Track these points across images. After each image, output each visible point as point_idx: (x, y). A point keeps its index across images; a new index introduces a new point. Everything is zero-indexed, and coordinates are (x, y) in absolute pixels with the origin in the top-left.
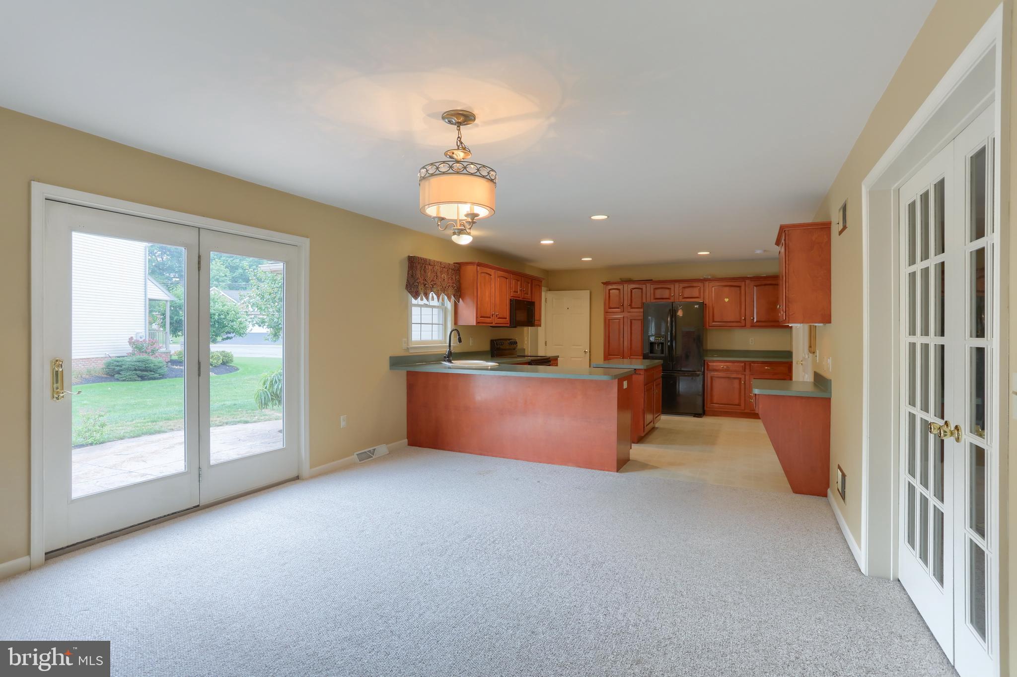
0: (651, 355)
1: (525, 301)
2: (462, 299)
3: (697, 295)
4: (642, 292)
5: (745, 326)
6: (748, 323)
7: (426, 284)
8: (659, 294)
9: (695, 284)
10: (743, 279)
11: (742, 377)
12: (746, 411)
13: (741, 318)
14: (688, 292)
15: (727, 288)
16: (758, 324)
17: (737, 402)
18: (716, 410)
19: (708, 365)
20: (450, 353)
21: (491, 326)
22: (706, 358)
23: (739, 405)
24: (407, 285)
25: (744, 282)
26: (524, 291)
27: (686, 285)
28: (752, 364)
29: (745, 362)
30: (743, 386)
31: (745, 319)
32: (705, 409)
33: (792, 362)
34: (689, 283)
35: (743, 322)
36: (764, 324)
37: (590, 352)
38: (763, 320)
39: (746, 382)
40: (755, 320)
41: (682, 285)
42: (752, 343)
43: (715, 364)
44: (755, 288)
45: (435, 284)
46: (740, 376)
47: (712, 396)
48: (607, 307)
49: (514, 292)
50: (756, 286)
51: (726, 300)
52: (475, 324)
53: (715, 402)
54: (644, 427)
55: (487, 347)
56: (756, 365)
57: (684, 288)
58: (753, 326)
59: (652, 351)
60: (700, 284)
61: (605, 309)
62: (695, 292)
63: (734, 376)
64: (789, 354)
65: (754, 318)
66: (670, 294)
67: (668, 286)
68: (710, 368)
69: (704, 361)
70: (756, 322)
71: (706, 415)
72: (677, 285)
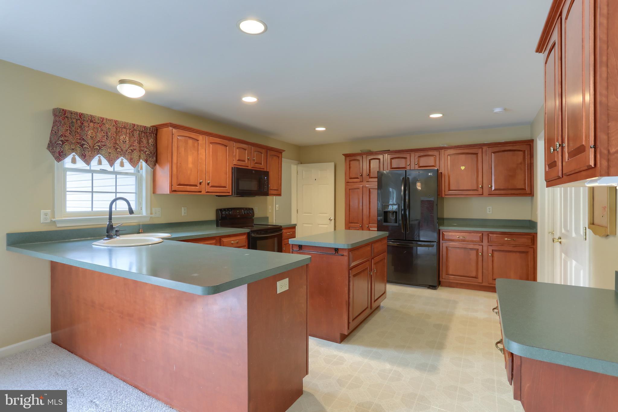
0: (385, 224)
1: (254, 170)
2: (159, 165)
3: (433, 164)
4: (380, 162)
5: (482, 194)
6: (486, 191)
7: (84, 144)
8: (395, 163)
9: (430, 153)
10: (481, 146)
11: (480, 248)
12: (484, 284)
13: (478, 186)
14: (424, 161)
15: (464, 156)
16: (497, 192)
17: (474, 274)
18: (451, 281)
19: (443, 235)
20: (110, 227)
21: (216, 196)
22: (441, 228)
23: (476, 277)
24: (49, 144)
25: (481, 149)
26: (254, 160)
27: (422, 154)
28: (490, 235)
29: (482, 233)
30: (480, 259)
31: (482, 187)
32: (441, 280)
33: (537, 233)
34: (424, 152)
35: (480, 190)
36: (502, 192)
37: (335, 219)
38: (502, 188)
39: (484, 254)
40: (493, 188)
41: (418, 154)
42: (489, 211)
43: (450, 234)
44: (493, 154)
45: (104, 145)
46: (477, 247)
47: (447, 267)
48: (348, 178)
49: (239, 160)
50: (494, 153)
51: (463, 168)
52: (169, 193)
53: (450, 273)
54: (349, 323)
55: (212, 216)
56: (495, 235)
57: (420, 157)
58: (490, 195)
59: (386, 220)
60: (436, 153)
61: (346, 179)
62: (430, 161)
63: (471, 246)
64: (532, 225)
65: (492, 186)
66: (406, 163)
67: (404, 156)
68: (445, 237)
69: (439, 230)
70: (495, 190)
71: (442, 286)
72: (413, 155)
